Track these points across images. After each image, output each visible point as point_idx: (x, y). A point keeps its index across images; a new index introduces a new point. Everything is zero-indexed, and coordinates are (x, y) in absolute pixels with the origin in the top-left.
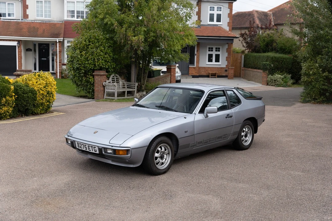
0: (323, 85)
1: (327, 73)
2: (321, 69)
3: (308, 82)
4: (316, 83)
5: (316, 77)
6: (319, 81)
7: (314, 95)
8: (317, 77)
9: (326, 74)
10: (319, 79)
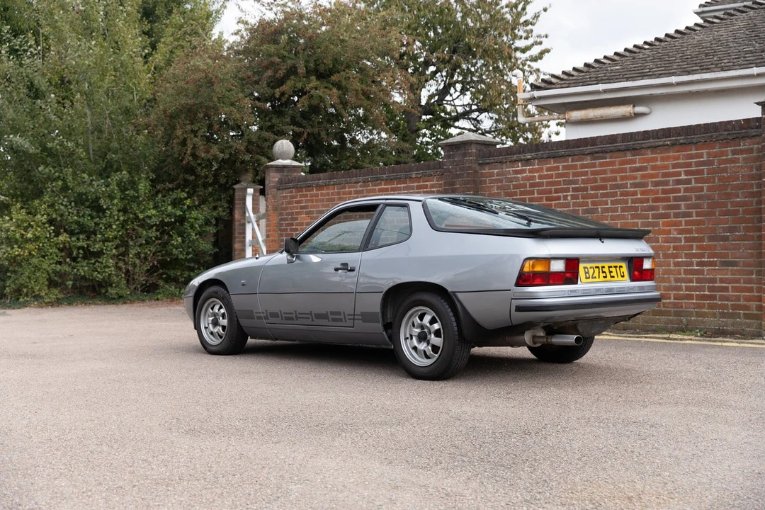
0: (60, 263)
1: (65, 234)
2: (53, 228)
3: (22, 257)
4: (41, 259)
5: (41, 245)
6: (47, 255)
7: (37, 288)
8: (43, 246)
9: (63, 237)
10: (48, 249)
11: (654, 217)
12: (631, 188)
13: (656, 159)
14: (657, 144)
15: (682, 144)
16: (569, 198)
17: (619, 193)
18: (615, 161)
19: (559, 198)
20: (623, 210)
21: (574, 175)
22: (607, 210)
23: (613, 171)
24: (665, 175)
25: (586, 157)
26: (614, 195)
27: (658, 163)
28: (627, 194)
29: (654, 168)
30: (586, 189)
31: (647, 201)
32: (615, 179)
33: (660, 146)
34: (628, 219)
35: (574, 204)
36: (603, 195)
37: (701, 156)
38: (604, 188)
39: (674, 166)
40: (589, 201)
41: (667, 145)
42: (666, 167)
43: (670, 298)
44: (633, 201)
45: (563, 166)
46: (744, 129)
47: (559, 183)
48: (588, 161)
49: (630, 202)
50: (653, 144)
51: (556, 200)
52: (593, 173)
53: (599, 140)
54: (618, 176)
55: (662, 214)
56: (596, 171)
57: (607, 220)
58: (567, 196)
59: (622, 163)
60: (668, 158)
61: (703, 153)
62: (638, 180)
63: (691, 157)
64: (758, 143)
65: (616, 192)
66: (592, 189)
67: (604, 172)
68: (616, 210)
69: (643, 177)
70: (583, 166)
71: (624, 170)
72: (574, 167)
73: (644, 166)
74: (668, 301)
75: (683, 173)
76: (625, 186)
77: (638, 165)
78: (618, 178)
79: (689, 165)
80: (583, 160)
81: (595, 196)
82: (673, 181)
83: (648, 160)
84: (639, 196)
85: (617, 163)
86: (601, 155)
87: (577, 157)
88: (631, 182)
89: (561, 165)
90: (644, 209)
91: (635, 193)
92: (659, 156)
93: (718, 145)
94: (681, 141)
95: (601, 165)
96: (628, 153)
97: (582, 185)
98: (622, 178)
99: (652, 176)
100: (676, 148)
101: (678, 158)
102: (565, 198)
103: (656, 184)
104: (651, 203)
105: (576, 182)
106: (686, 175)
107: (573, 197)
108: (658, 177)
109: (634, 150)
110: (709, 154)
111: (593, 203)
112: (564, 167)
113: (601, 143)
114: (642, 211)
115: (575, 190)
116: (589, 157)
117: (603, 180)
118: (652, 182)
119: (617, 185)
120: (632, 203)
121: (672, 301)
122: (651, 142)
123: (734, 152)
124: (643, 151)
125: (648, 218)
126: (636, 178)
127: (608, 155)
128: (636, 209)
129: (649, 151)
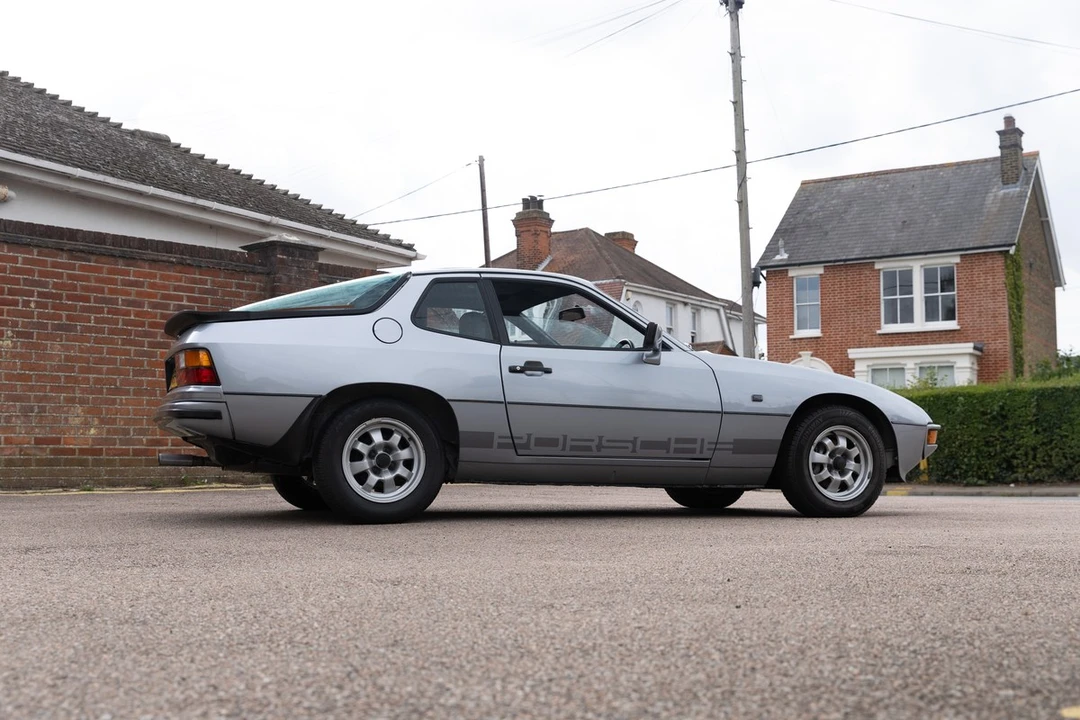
11: (151, 345)
12: (123, 305)
13: (155, 277)
14: (160, 258)
15: (189, 264)
16: (32, 305)
17: (106, 309)
18: (102, 268)
19: (16, 303)
20: (112, 332)
21: (42, 273)
22: (89, 329)
23: (98, 280)
24: (165, 297)
25: (61, 253)
26: (100, 311)
27: (157, 281)
28: (117, 312)
29: (153, 286)
30: (59, 297)
31: (142, 324)
32: (102, 291)
33: (163, 261)
34: (117, 344)
35: (40, 316)
36: (84, 309)
37: (204, 282)
38: (87, 299)
39: (176, 289)
40: (64, 314)
41: (172, 262)
42: (165, 287)
43: (167, 445)
44: (126, 323)
45: (24, 258)
46: (247, 262)
47: (16, 281)
48: (63, 259)
49: (120, 323)
50: (155, 257)
51: (10, 305)
52: (70, 277)
53: (80, 235)
54: (107, 287)
55: (159, 343)
56: (75, 275)
57: (89, 342)
58: (30, 302)
59: (110, 272)
60: (168, 278)
61: (207, 280)
62: (132, 298)
63: (194, 281)
64: (260, 281)
65: (103, 308)
66: (69, 298)
67: (87, 279)
68: (102, 331)
69: (139, 294)
70: (55, 265)
71: (113, 282)
72: (43, 263)
73: (140, 281)
74: (165, 448)
75: (185, 298)
76: (115, 302)
77: (132, 278)
78: (106, 291)
79: (192, 290)
80: (55, 256)
81: (74, 308)
82: (174, 305)
83: (146, 275)
84: (132, 317)
85: (105, 270)
86: (83, 255)
87: (46, 250)
88: (124, 298)
89: (21, 257)
90: (138, 334)
91: (127, 313)
92: (158, 273)
93: (222, 275)
94: (188, 262)
95: (82, 268)
96: (121, 261)
97: (54, 291)
98: (112, 291)
99: (150, 295)
100: (179, 268)
101: (180, 281)
102: (26, 304)
103: (155, 306)
104: (146, 328)
105: (45, 285)
106: (189, 301)
107: (39, 305)
108: (156, 298)
109: (130, 259)
110: (213, 282)
111: (69, 318)
112: (26, 261)
113: (84, 240)
114: (136, 335)
115: (40, 295)
116: (65, 255)
117: (84, 288)
118: (149, 303)
119: (105, 298)
120: (123, 325)
121: (169, 447)
122: (151, 254)
123: (239, 286)
124: (139, 262)
125: (144, 347)
126: (129, 294)
127: (93, 258)
128: (129, 333)
129: (147, 265)
